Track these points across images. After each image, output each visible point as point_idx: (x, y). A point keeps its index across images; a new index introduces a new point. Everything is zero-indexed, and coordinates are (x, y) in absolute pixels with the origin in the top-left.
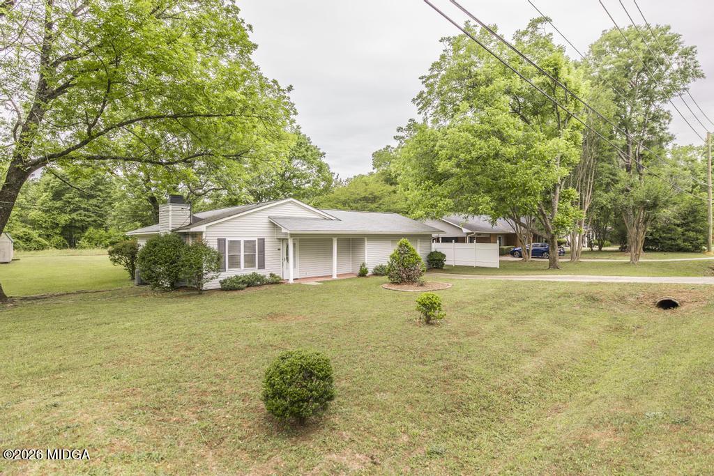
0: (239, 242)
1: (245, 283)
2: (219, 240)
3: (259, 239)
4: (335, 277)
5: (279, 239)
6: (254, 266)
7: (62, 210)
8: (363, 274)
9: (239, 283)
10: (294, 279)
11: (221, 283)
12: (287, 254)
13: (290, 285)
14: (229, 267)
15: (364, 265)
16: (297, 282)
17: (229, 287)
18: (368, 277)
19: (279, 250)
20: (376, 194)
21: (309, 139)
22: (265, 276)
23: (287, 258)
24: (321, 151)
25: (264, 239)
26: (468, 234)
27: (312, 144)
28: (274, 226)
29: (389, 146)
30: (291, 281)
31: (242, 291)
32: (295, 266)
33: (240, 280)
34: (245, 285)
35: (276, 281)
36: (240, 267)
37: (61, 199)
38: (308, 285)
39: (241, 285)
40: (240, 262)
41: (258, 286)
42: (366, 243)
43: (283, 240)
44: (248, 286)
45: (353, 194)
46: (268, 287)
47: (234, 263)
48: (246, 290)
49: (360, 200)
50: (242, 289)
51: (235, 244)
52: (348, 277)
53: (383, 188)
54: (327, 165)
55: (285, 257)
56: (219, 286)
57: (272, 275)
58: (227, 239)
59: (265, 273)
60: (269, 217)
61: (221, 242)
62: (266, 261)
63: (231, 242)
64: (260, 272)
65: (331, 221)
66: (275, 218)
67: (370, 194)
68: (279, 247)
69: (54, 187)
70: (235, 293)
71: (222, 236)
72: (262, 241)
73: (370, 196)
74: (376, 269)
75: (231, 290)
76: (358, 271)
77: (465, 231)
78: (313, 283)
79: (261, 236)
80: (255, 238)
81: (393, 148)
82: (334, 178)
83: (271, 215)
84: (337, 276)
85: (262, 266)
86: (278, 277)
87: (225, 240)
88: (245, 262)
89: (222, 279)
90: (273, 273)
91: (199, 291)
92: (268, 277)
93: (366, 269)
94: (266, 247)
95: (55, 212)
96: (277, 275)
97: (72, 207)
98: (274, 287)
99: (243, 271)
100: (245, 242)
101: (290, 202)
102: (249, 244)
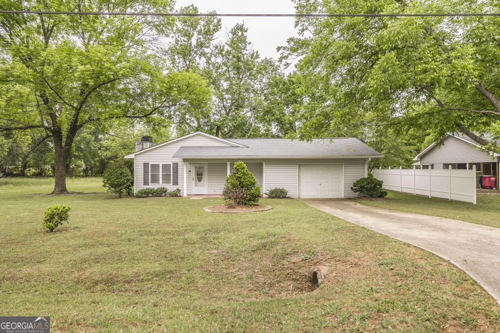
0: (159, 165)
2: (144, 164)
3: (173, 164)
6: (170, 183)
10: (187, 195)
13: (183, 198)
14: (151, 183)
16: (188, 197)
19: (190, 171)
30: (185, 195)
36: (158, 183)
40: (159, 179)
42: (264, 166)
47: (155, 179)
51: (155, 167)
58: (150, 163)
60: (181, 147)
61: (146, 165)
62: (179, 180)
63: (152, 165)
65: (237, 148)
68: (189, 169)
71: (146, 161)
72: (176, 165)
79: (176, 162)
80: (170, 162)
83: (183, 145)
85: (176, 183)
87: (148, 164)
88: (163, 179)
94: (179, 169)
96: (181, 190)
98: (173, 198)
99: (160, 185)
100: (163, 165)
101: (199, 134)
102: (166, 167)
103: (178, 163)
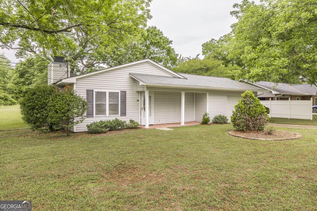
0: (105, 93)
1: (108, 127)
3: (121, 92)
4: (183, 124)
5: (138, 92)
6: (118, 114)
7: (24, 83)
8: (205, 122)
9: (102, 127)
10: (150, 125)
11: (88, 126)
12: (144, 104)
13: (145, 129)
14: (96, 114)
15: (206, 115)
16: (152, 127)
17: (93, 131)
18: (210, 124)
19: (138, 101)
20: (209, 66)
21: (161, 32)
22: (125, 122)
23: (144, 108)
24: (170, 40)
25: (125, 92)
26: (276, 95)
27: (163, 36)
28: (134, 80)
29: (213, 39)
30: (147, 127)
31: (104, 135)
32: (150, 115)
33: (104, 125)
34: (108, 129)
35: (134, 127)
36: (105, 114)
37: (24, 77)
38: (161, 131)
39: (104, 130)
40: (105, 110)
41: (119, 130)
42: (208, 97)
43: (141, 93)
44: (110, 130)
45: (191, 66)
46: (127, 131)
47: (101, 110)
48: (108, 133)
49: (198, 70)
50: (105, 132)
51: (101, 95)
52: (193, 125)
53: (213, 62)
54: (173, 49)
55: (143, 106)
56: (86, 129)
57: (132, 121)
58: (95, 90)
59: (126, 119)
60: (130, 74)
61: (89, 92)
62: (127, 110)
63: (98, 93)
64: (122, 119)
66: (134, 74)
67: (204, 66)
68: (137, 99)
69: (20, 70)
70: (98, 136)
71: (90, 88)
72: (124, 93)
73: (204, 67)
74: (216, 118)
75: (95, 133)
76: (201, 120)
77: (274, 92)
78: (165, 129)
79: (124, 89)
80: (118, 90)
81: (216, 40)
82: (178, 58)
83: (131, 72)
84: (185, 123)
85: (124, 113)
86: (137, 123)
87: (92, 91)
88: (110, 110)
89: (89, 124)
90: (133, 119)
91: (69, 133)
92: (128, 122)
93: (208, 118)
94: (127, 98)
95: (20, 85)
96: (135, 121)
97: (29, 82)
98: (132, 131)
99: (108, 117)
100: (110, 93)
101: (147, 62)
102: (113, 95)
103: (126, 91)
